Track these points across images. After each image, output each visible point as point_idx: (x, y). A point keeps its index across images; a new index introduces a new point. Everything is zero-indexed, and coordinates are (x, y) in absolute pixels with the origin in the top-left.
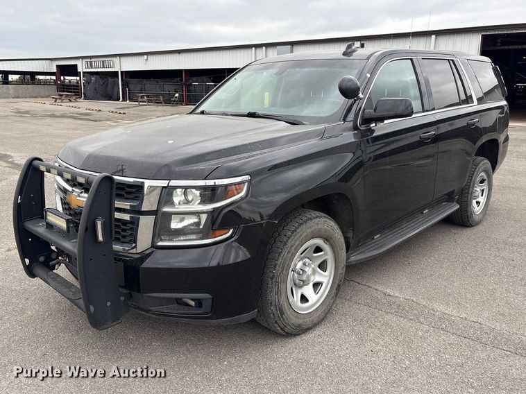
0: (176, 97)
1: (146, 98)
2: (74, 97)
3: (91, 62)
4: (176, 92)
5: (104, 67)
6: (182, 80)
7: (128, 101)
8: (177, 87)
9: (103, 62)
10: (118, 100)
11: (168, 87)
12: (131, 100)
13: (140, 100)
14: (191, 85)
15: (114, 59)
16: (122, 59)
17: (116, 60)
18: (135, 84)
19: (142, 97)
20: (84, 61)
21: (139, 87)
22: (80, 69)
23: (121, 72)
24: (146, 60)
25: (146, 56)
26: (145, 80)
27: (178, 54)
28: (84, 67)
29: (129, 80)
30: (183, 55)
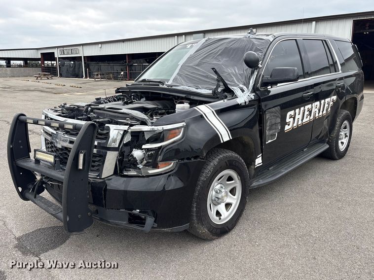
0: (122, 75)
2: (50, 76)
3: (63, 50)
4: (122, 71)
5: (72, 54)
6: (126, 62)
7: (88, 78)
8: (123, 67)
9: (71, 49)
10: (82, 77)
11: (117, 67)
12: (90, 77)
13: (95, 77)
14: (132, 65)
15: (78, 47)
16: (84, 47)
17: (80, 48)
18: (93, 65)
19: (98, 75)
20: (59, 49)
21: (96, 67)
22: (56, 56)
23: (84, 57)
24: (101, 47)
25: (100, 45)
26: (100, 63)
27: (122, 43)
28: (59, 54)
29: (89, 62)
30: (126, 44)
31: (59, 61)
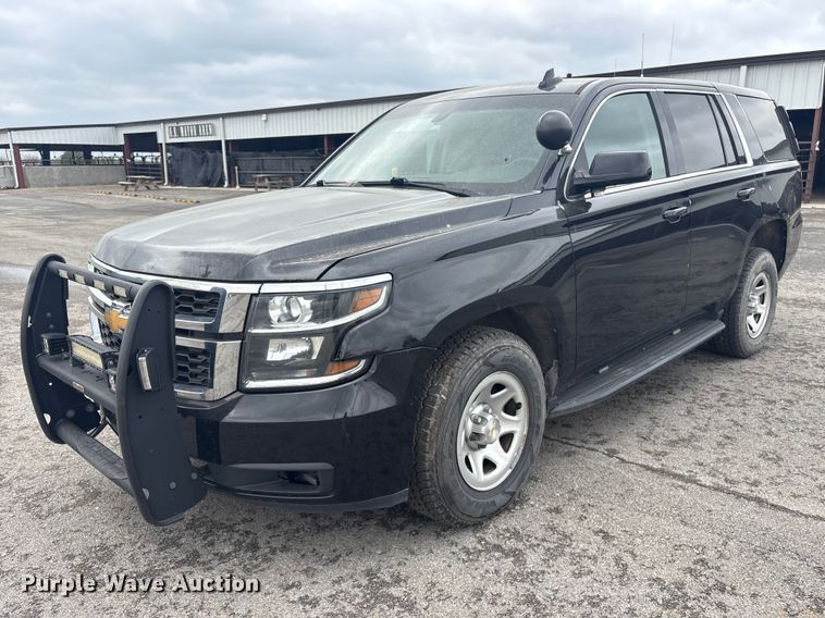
1: (267, 181)
3: (178, 128)
5: (198, 135)
6: (323, 152)
7: (238, 187)
8: (315, 162)
9: (197, 126)
10: (221, 184)
11: (302, 162)
12: (242, 184)
13: (257, 184)
15: (214, 122)
16: (227, 121)
17: (218, 123)
18: (247, 160)
19: (262, 179)
20: (167, 126)
21: (254, 164)
22: (160, 140)
23: (227, 142)
24: (266, 121)
25: (264, 115)
26: (263, 154)
27: (316, 112)
28: (168, 136)
29: (238, 153)
30: (324, 113)
31: (167, 151)
